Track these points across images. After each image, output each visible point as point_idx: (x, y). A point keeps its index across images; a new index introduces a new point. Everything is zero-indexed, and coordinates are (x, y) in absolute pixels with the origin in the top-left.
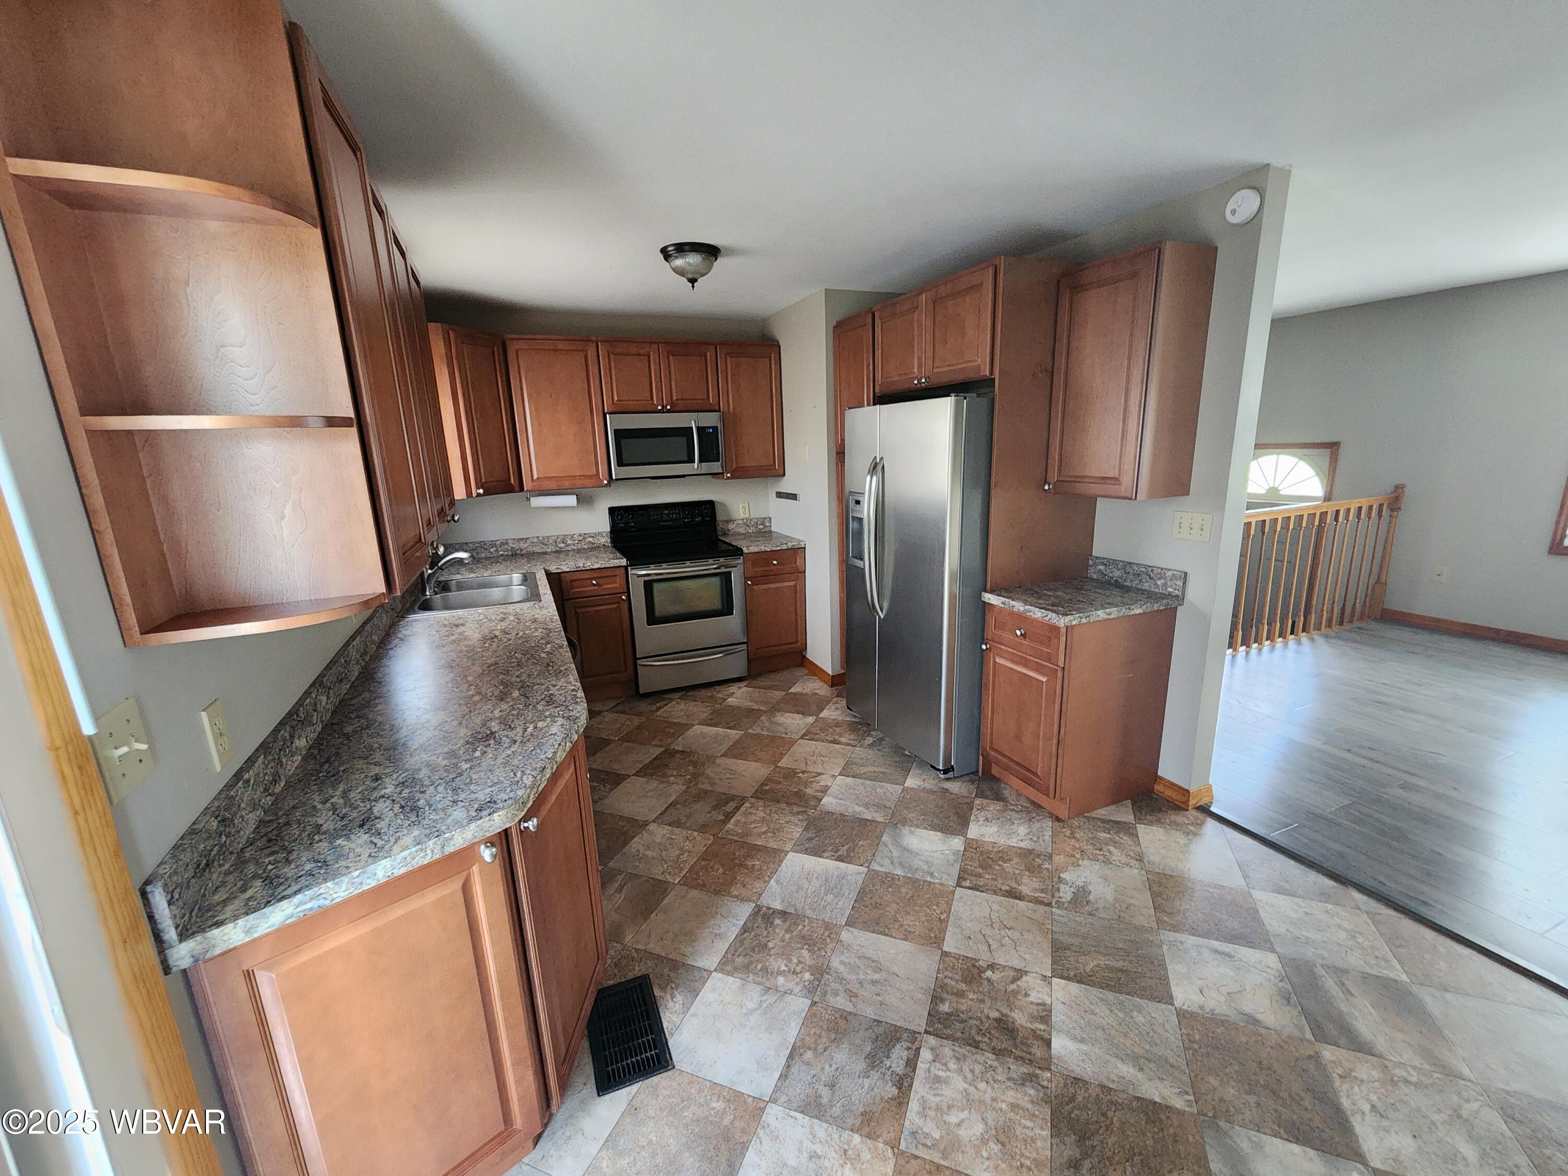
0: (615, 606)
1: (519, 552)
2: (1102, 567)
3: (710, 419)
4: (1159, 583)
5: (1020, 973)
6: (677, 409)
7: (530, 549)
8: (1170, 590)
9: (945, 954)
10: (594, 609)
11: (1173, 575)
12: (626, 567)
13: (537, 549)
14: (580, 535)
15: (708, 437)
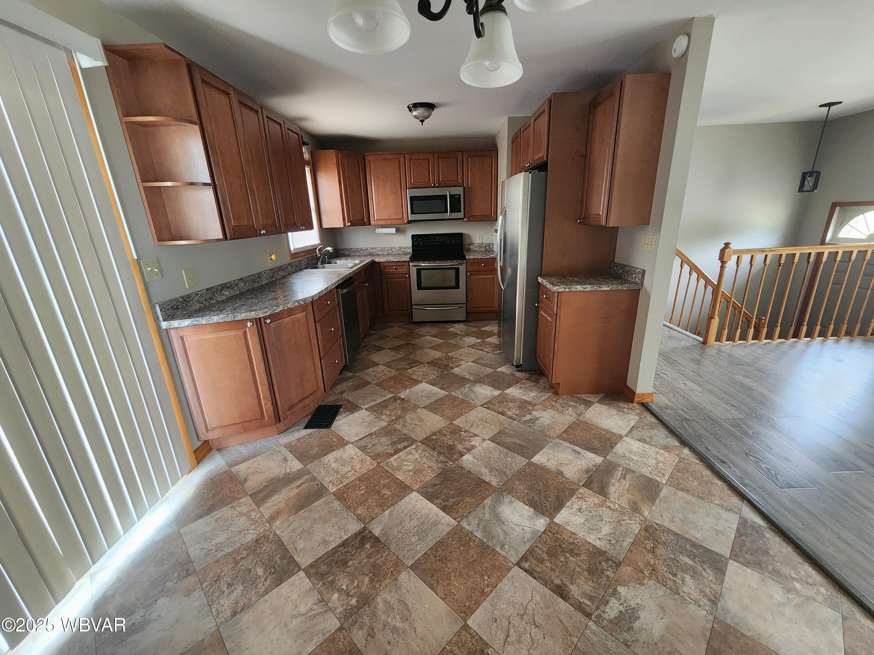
0: (404, 279)
1: (372, 254)
2: (615, 268)
3: (458, 191)
4: (634, 276)
5: (475, 435)
6: (442, 186)
7: (377, 253)
8: (637, 280)
9: (452, 424)
10: (395, 280)
11: (639, 271)
12: (409, 261)
13: (380, 253)
14: (399, 247)
15: (455, 200)
